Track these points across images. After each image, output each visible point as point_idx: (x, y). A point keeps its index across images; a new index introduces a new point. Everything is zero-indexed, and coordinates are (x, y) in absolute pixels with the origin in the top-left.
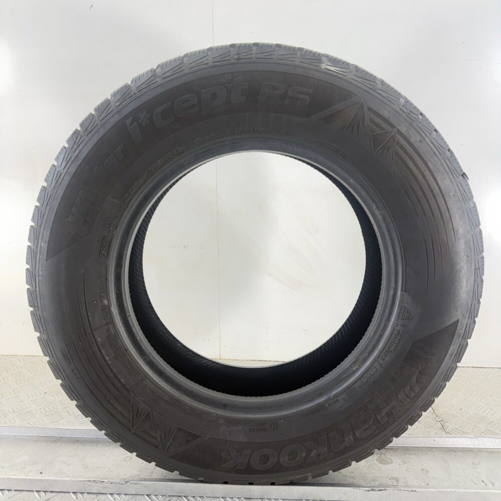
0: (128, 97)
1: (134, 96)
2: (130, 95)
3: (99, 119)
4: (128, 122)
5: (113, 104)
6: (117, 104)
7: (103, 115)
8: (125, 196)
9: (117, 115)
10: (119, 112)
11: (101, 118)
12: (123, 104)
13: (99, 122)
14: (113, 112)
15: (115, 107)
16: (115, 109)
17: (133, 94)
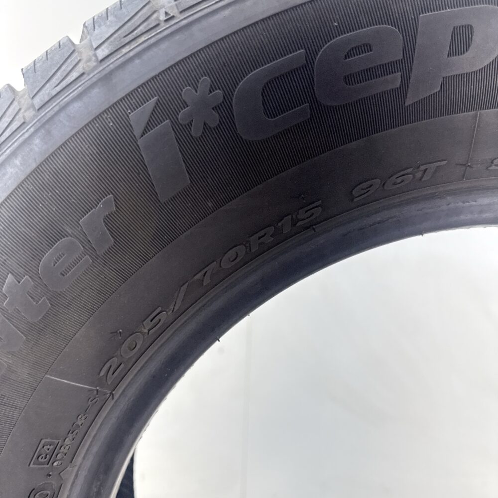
0: (142, 28)
1: (163, 26)
2: (152, 22)
3: (33, 106)
4: (138, 117)
5: (86, 54)
6: (102, 53)
7: (50, 90)
8: (108, 365)
9: (95, 91)
10: (107, 78)
11: (38, 102)
12: (124, 51)
13: (30, 114)
14: (85, 78)
15: (93, 64)
16: (95, 68)
17: (163, 17)
